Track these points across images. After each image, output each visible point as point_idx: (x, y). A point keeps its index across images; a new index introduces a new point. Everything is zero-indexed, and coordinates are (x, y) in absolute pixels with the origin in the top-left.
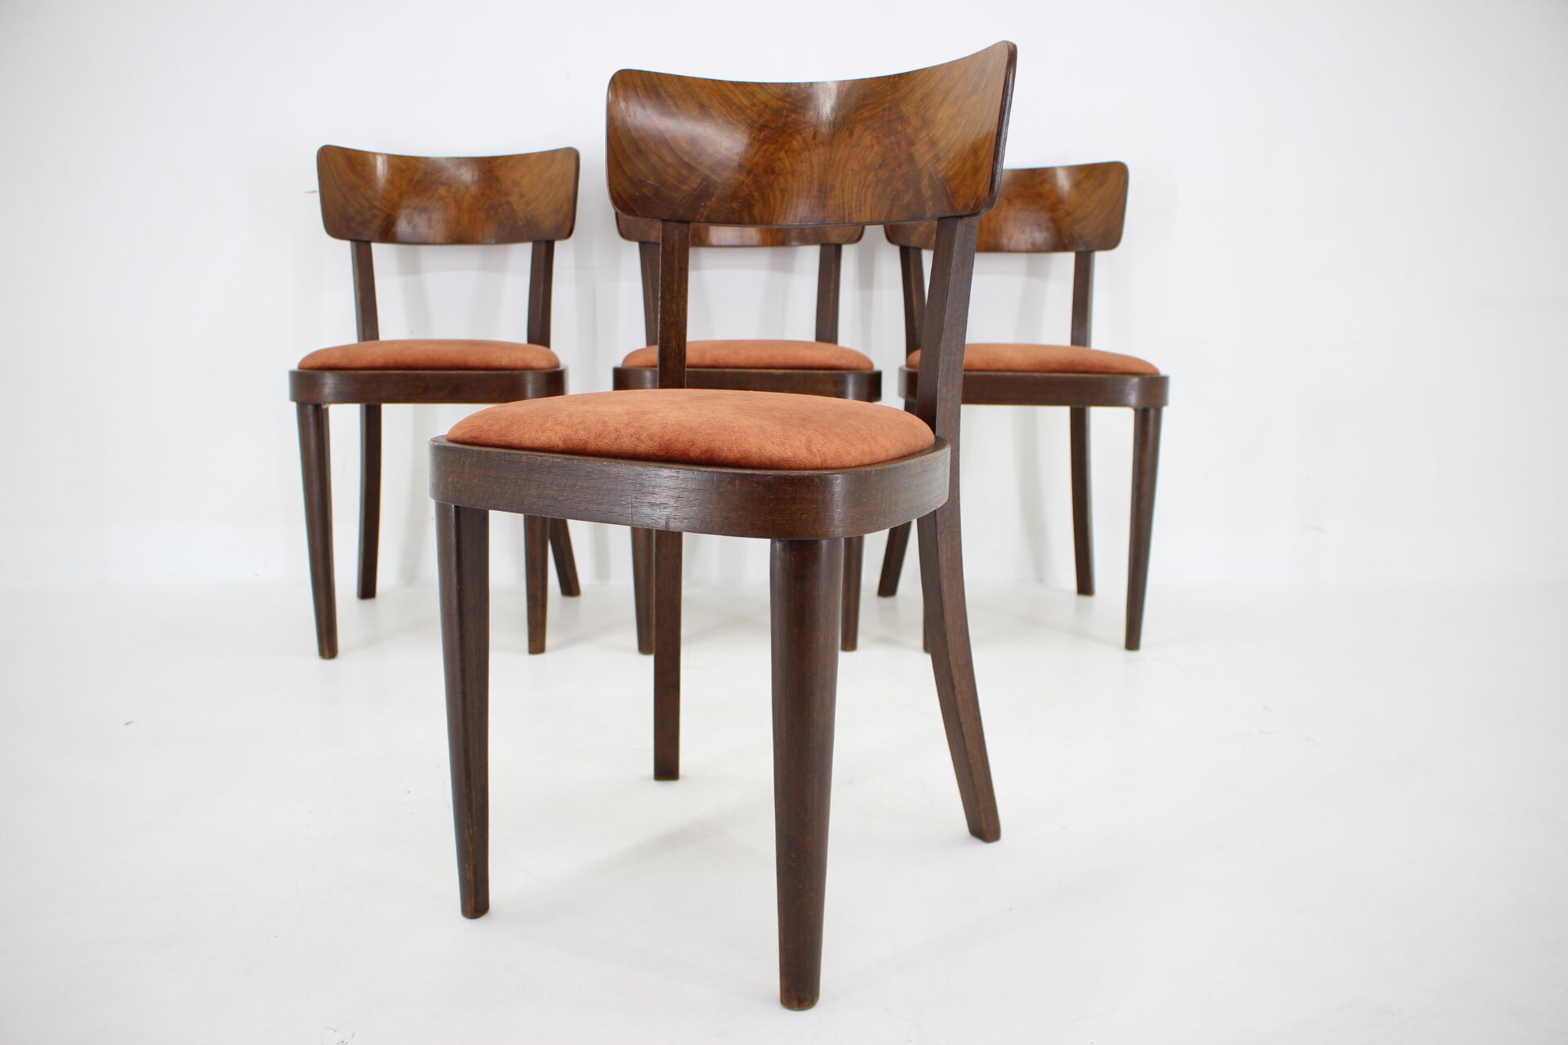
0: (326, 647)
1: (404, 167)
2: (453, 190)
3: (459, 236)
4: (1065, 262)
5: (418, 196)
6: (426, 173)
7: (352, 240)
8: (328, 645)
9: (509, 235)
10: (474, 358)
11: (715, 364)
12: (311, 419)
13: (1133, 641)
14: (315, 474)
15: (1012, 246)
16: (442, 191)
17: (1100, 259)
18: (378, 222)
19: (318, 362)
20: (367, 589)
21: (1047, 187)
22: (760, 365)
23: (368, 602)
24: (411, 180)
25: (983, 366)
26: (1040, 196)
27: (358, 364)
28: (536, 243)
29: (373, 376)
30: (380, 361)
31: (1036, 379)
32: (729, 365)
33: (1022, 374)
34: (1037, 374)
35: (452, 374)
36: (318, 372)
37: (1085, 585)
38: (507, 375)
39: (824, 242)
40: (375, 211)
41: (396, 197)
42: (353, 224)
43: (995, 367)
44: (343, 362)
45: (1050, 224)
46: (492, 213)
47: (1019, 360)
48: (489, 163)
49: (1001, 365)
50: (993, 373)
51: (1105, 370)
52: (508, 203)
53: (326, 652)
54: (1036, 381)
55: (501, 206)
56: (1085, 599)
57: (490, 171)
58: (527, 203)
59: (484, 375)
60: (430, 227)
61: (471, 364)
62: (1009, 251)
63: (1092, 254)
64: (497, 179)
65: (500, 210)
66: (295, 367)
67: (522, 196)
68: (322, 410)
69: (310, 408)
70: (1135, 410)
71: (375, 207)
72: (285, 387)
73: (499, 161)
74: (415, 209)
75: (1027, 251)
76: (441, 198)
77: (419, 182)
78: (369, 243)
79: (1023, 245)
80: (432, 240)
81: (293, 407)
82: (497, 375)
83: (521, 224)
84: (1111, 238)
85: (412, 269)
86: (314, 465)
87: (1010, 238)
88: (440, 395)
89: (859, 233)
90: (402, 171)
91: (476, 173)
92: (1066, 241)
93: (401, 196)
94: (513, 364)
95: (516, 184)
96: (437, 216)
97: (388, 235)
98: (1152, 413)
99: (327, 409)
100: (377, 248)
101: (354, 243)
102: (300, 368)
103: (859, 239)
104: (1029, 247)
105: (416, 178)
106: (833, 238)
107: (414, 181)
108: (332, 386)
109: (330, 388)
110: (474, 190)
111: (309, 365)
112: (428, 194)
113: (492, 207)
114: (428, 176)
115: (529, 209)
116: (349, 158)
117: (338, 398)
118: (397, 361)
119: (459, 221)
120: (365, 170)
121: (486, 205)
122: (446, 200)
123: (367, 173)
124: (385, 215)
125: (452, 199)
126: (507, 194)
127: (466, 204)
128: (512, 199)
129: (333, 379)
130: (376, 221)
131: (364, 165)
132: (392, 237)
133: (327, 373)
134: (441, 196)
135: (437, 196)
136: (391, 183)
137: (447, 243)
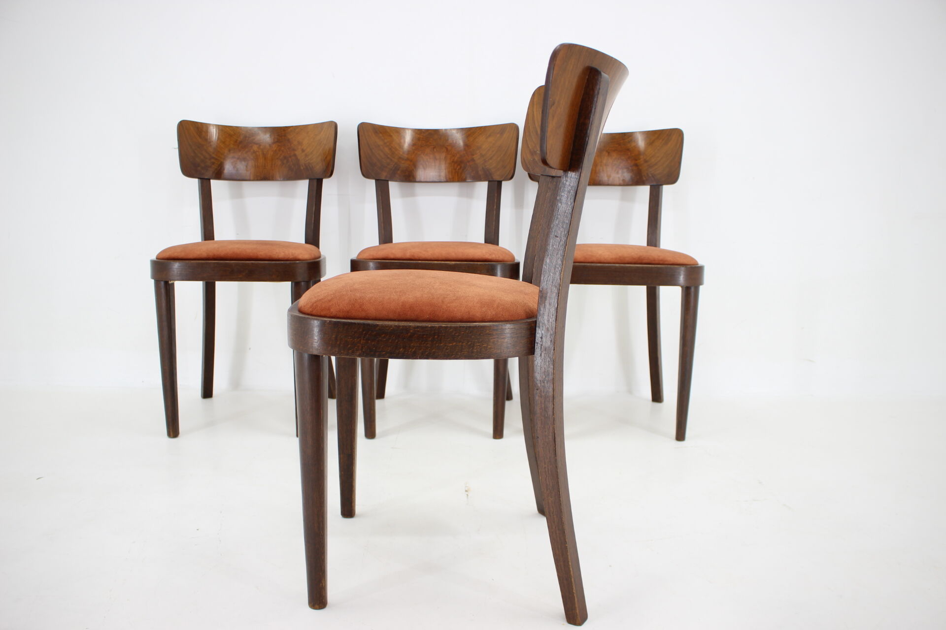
0: (171, 431)
1: (232, 133)
2: (261, 147)
3: (263, 175)
4: (644, 191)
6: (246, 137)
7: (198, 178)
8: (173, 429)
9: (294, 175)
10: (263, 252)
11: (413, 258)
12: (163, 290)
13: (680, 435)
14: (165, 324)
15: (610, 183)
16: (255, 148)
17: (667, 190)
18: (215, 167)
19: (167, 255)
20: (207, 392)
22: (440, 259)
23: (208, 400)
24: (236, 141)
25: (582, 260)
26: (628, 150)
27: (191, 256)
28: (311, 180)
30: (204, 255)
31: (616, 268)
32: (421, 258)
33: (607, 265)
34: (617, 265)
35: (248, 263)
36: (166, 261)
37: (657, 396)
38: (282, 264)
39: (491, 180)
40: (213, 160)
42: (199, 168)
43: (590, 260)
44: (182, 255)
46: (285, 161)
47: (606, 255)
48: (284, 130)
49: (594, 259)
50: (588, 264)
51: (661, 262)
52: (295, 155)
53: (172, 434)
54: (616, 270)
55: (290, 157)
56: (657, 405)
57: (285, 136)
58: (306, 156)
59: (268, 263)
60: (247, 170)
61: (260, 257)
62: (608, 185)
63: (661, 187)
64: (289, 140)
65: (290, 159)
66: (154, 258)
67: (303, 151)
68: (169, 284)
69: (162, 283)
70: (682, 287)
71: (213, 158)
72: (148, 270)
73: (289, 130)
74: (238, 159)
75: (620, 185)
76: (254, 152)
77: (241, 142)
78: (209, 180)
79: (617, 182)
80: (248, 178)
81: (152, 282)
82: (276, 264)
83: (302, 168)
84: (672, 177)
85: (237, 195)
86: (164, 318)
87: (609, 177)
88: (240, 276)
89: (511, 174)
90: (231, 136)
91: (276, 137)
92: (644, 179)
94: (286, 257)
95: (300, 143)
96: (251, 163)
97: (219, 175)
98: (693, 289)
99: (173, 284)
100: (213, 183)
101: (199, 180)
102: (157, 259)
103: (512, 178)
104: (621, 182)
105: (239, 140)
106: (497, 177)
107: (238, 142)
108: (175, 270)
109: (174, 271)
110: (275, 147)
111: (161, 256)
112: (247, 150)
113: (285, 158)
114: (247, 139)
115: (307, 159)
116: (198, 128)
117: (178, 278)
118: (214, 255)
119: (265, 166)
120: (207, 135)
121: (282, 156)
122: (257, 153)
123: (209, 137)
124: (219, 163)
125: (261, 153)
126: (294, 150)
127: (269, 155)
128: (297, 153)
129: (176, 265)
130: (213, 166)
131: (207, 132)
132: (222, 176)
133: (172, 262)
134: (254, 151)
135: (252, 151)
136: (224, 143)
137: (258, 180)
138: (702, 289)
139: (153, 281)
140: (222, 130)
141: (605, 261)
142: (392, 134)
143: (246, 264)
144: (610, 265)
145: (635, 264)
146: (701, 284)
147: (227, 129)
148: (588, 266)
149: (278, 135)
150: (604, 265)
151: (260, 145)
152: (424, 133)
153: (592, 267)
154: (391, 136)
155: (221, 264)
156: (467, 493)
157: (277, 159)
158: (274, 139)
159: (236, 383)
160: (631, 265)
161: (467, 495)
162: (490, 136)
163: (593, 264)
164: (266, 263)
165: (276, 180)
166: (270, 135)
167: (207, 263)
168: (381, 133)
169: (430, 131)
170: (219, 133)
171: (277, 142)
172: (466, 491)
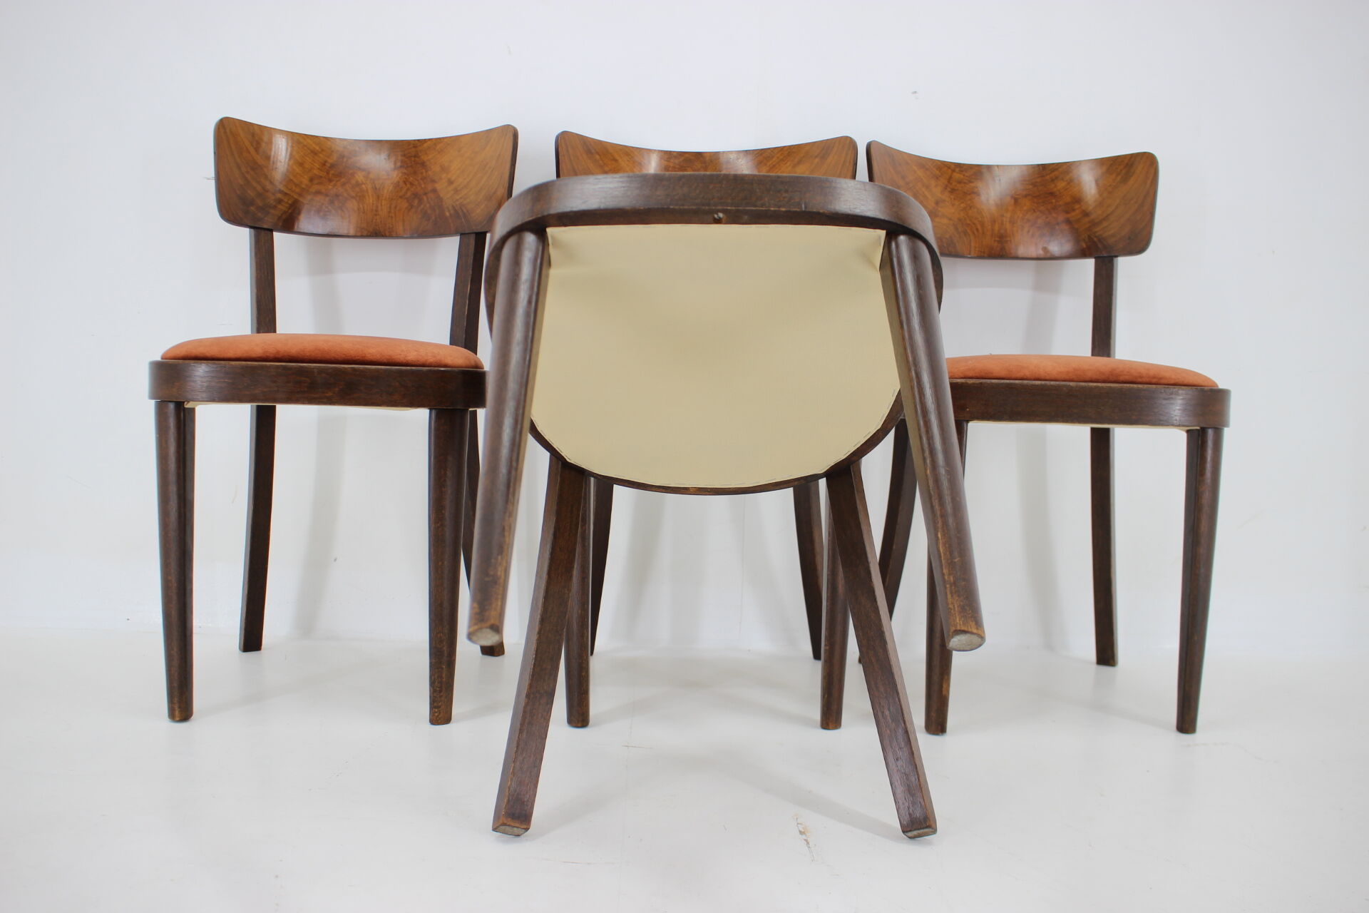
0: (176, 707)
1: (317, 148)
3: (375, 230)
4: (1087, 266)
5: (330, 181)
6: (342, 157)
7: (251, 227)
8: (181, 704)
9: (433, 228)
10: (373, 352)
12: (172, 422)
13: (1186, 721)
14: (173, 488)
16: (360, 177)
17: (1125, 266)
18: (282, 207)
19: (183, 352)
20: (252, 639)
21: (1061, 185)
23: (252, 655)
24: (324, 164)
25: (1003, 374)
26: (1052, 194)
27: (231, 354)
28: (463, 237)
29: (247, 367)
31: (1070, 389)
33: (1052, 383)
34: (1072, 384)
36: (181, 361)
37: (1106, 653)
38: (412, 372)
40: (279, 196)
41: (305, 181)
42: (252, 209)
43: (1019, 375)
44: (214, 352)
45: (1065, 227)
46: (416, 202)
48: (415, 147)
49: (1027, 373)
50: (1017, 382)
51: (1154, 381)
52: (434, 191)
53: (177, 713)
54: (1071, 393)
55: (426, 194)
56: (1105, 669)
57: (416, 156)
59: (385, 371)
60: (343, 217)
61: (369, 357)
62: (1017, 258)
63: (1115, 259)
64: (423, 164)
65: (425, 199)
66: (158, 357)
67: (450, 182)
68: (185, 409)
69: (172, 406)
70: (1188, 431)
71: (280, 192)
72: (142, 381)
73: (425, 145)
74: (327, 195)
75: (1038, 258)
76: (358, 184)
77: (332, 166)
78: (271, 231)
80: (344, 232)
81: (150, 406)
82: (401, 371)
83: (447, 214)
84: (1138, 242)
85: (321, 268)
86: (172, 477)
87: (1018, 242)
88: (330, 394)
90: (314, 153)
91: (400, 158)
92: (1084, 245)
93: (311, 180)
95: (444, 169)
96: (351, 204)
97: (288, 225)
99: (193, 410)
100: (277, 236)
101: (252, 230)
102: (162, 359)
104: (1041, 252)
105: (330, 161)
107: (328, 165)
108: (198, 379)
109: (195, 382)
110: (395, 176)
111: (172, 354)
112: (343, 180)
113: (415, 195)
114: (345, 160)
115: (458, 198)
116: (253, 135)
117: (204, 395)
118: (278, 352)
119: (377, 211)
120: (271, 150)
121: (409, 194)
122: (363, 186)
123: (273, 153)
124: (290, 202)
125: (369, 186)
126: (433, 181)
127: (386, 191)
128: (438, 186)
129: (201, 372)
130: (280, 207)
131: (270, 142)
132: (296, 227)
133: (192, 362)
134: (357, 182)
135: (353, 182)
136: (301, 164)
137: (362, 236)
138: (1228, 434)
139: (153, 402)
140: (299, 142)
141: (1048, 378)
142: (618, 158)
143: (340, 370)
144: (1057, 383)
145: (1104, 381)
146: (1226, 425)
147: (309, 141)
148: (1015, 384)
149: (404, 155)
150: (1048, 383)
151: (369, 173)
152: (675, 157)
153: (1023, 386)
154: (616, 161)
155: (290, 368)
156: (804, 837)
157: (401, 197)
158: (395, 163)
159: (307, 624)
160: (1099, 384)
161: (806, 840)
162: (800, 162)
163: (1025, 382)
164: (381, 369)
165: (398, 237)
166: (389, 156)
167: (262, 367)
168: (598, 153)
169: (687, 155)
170: (292, 147)
171: (401, 167)
172: (801, 833)
